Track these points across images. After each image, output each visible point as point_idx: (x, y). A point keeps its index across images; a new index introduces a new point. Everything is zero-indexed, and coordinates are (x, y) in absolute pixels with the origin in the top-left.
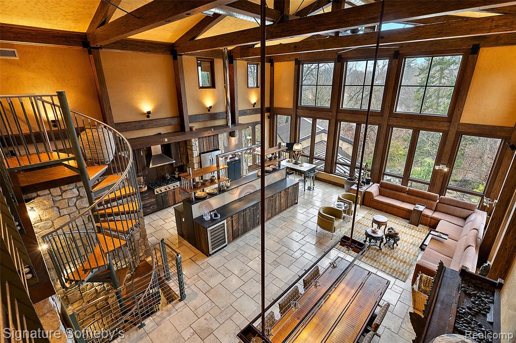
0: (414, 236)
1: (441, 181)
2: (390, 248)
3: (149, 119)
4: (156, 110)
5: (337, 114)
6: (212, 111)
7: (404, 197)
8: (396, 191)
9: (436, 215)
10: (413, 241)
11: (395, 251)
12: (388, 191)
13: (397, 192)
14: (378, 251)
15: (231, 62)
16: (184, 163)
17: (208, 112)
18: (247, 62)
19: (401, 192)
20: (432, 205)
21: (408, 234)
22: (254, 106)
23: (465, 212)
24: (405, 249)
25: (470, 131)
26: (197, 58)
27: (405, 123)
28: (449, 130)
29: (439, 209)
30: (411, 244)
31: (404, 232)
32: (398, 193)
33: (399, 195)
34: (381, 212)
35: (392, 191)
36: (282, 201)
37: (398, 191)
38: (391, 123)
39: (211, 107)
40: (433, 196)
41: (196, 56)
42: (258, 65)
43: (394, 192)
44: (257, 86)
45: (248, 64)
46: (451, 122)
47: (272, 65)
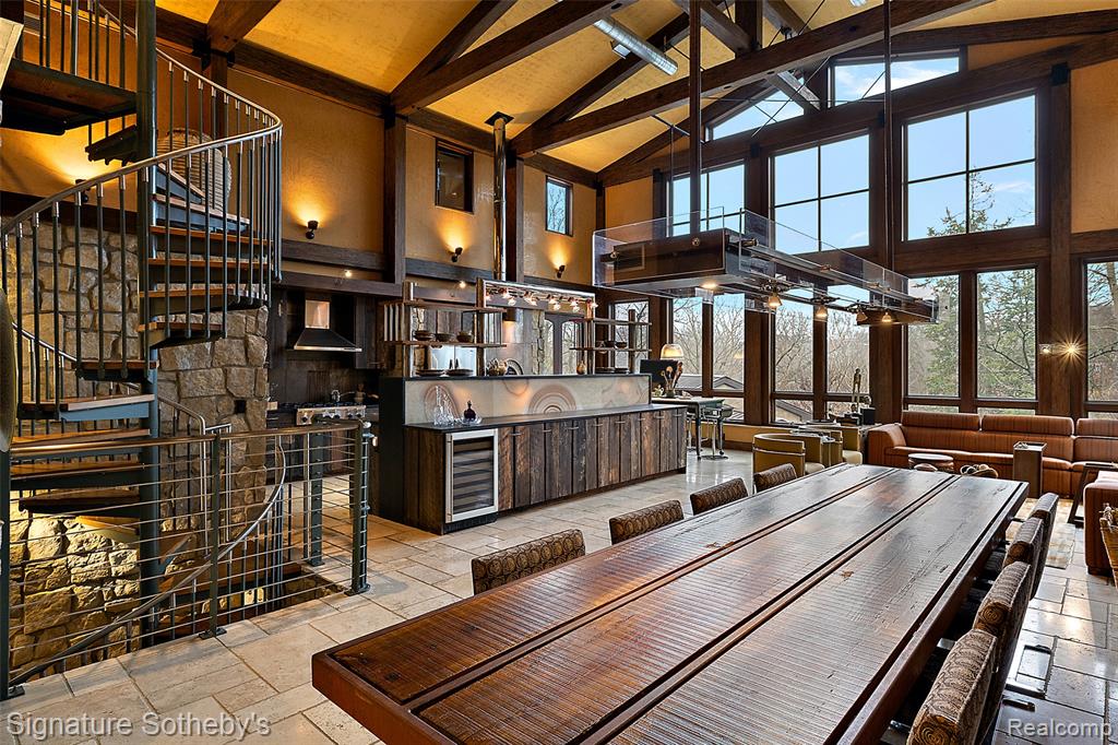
1: (1067, 387)
3: (310, 241)
4: (333, 224)
6: (461, 262)
7: (975, 439)
8: (951, 428)
12: (929, 432)
13: (952, 432)
15: (511, 164)
16: (382, 365)
17: (453, 262)
18: (544, 174)
19: (966, 429)
20: (1062, 446)
22: (559, 276)
25: (1103, 247)
26: (437, 139)
28: (1050, 256)
29: (1082, 453)
32: (957, 432)
33: (961, 437)
35: (938, 432)
36: (646, 443)
37: (955, 429)
39: (459, 251)
40: (1055, 422)
41: (434, 134)
42: (568, 188)
43: (944, 432)
44: (567, 233)
45: (547, 180)
46: (1050, 236)
47: (601, 194)
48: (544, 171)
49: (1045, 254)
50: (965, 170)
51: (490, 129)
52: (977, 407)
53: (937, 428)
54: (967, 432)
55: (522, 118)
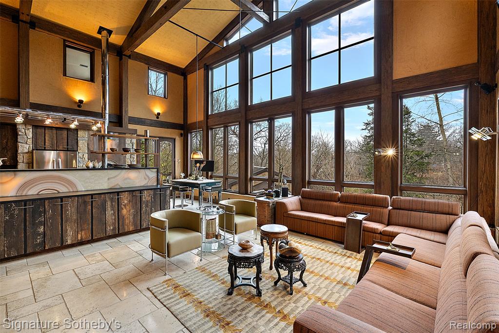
0: (349, 268)
1: (390, 176)
2: (284, 292)
5: (246, 113)
6: (83, 108)
7: (335, 208)
8: (324, 200)
9: (390, 229)
10: (344, 277)
11: (295, 298)
12: (312, 202)
13: (324, 203)
14: (251, 298)
17: (78, 108)
18: (147, 66)
20: (381, 214)
21: (337, 265)
22: (158, 118)
23: (443, 219)
24: (319, 295)
25: (411, 87)
26: (64, 40)
27: (322, 102)
28: (381, 95)
29: (393, 220)
30: (339, 283)
31: (331, 261)
32: (327, 203)
33: (329, 206)
34: (301, 235)
35: (317, 202)
36: (124, 212)
37: (327, 200)
38: (306, 107)
39: (81, 102)
40: (379, 198)
41: (62, 37)
42: (165, 74)
43: (320, 202)
44: (165, 97)
45: (149, 69)
46: (381, 83)
47: (185, 79)
48: (147, 64)
49: (378, 94)
50: (338, 48)
51: (99, 36)
52: (343, 187)
53: (317, 199)
54: (332, 202)
55: (119, 31)
